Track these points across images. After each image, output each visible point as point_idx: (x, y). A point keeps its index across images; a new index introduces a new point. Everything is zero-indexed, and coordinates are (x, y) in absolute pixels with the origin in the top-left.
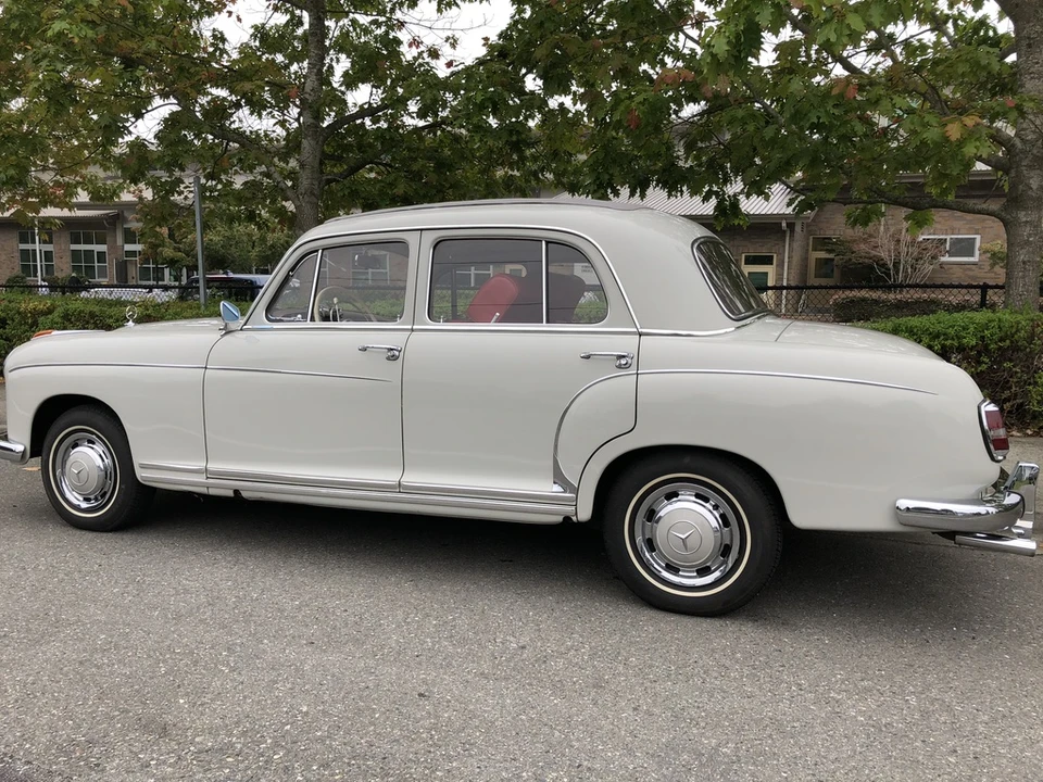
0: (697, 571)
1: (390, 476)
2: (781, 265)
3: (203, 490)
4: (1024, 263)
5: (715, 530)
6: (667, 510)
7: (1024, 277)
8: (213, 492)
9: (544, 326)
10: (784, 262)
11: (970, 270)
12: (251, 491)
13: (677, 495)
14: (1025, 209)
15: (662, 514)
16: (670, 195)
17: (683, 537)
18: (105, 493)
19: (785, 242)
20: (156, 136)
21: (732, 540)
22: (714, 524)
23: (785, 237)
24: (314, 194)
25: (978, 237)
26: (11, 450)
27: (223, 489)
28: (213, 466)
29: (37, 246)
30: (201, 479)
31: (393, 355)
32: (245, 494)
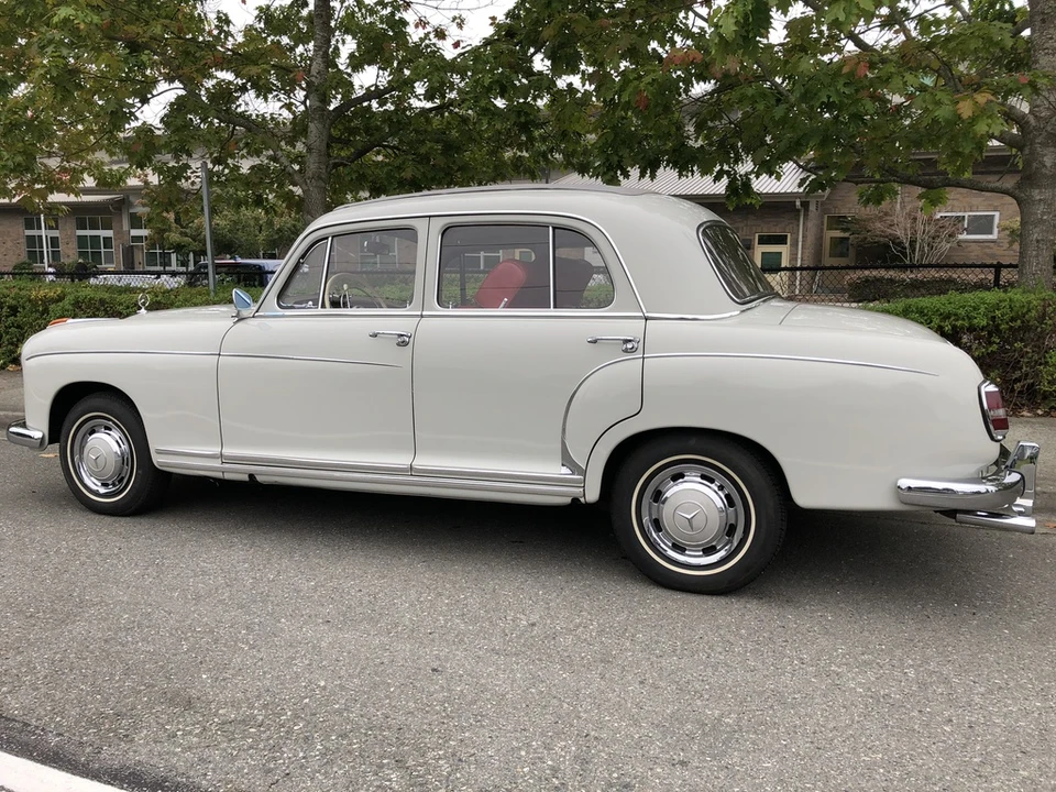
0: (703, 550)
1: (401, 460)
2: (795, 244)
3: (219, 475)
4: (1038, 241)
5: (721, 511)
6: (674, 491)
7: (1037, 256)
8: (228, 476)
9: (552, 312)
10: (797, 241)
11: (989, 247)
12: (265, 476)
13: (682, 476)
14: (1039, 187)
15: (668, 494)
16: (680, 175)
17: (689, 517)
18: (123, 478)
19: (799, 221)
20: (162, 120)
21: (737, 520)
22: (720, 504)
23: (799, 216)
24: (321, 179)
25: (997, 214)
26: (30, 437)
27: (238, 473)
28: (227, 451)
29: (43, 232)
30: (217, 464)
31: (403, 341)
32: (259, 478)
